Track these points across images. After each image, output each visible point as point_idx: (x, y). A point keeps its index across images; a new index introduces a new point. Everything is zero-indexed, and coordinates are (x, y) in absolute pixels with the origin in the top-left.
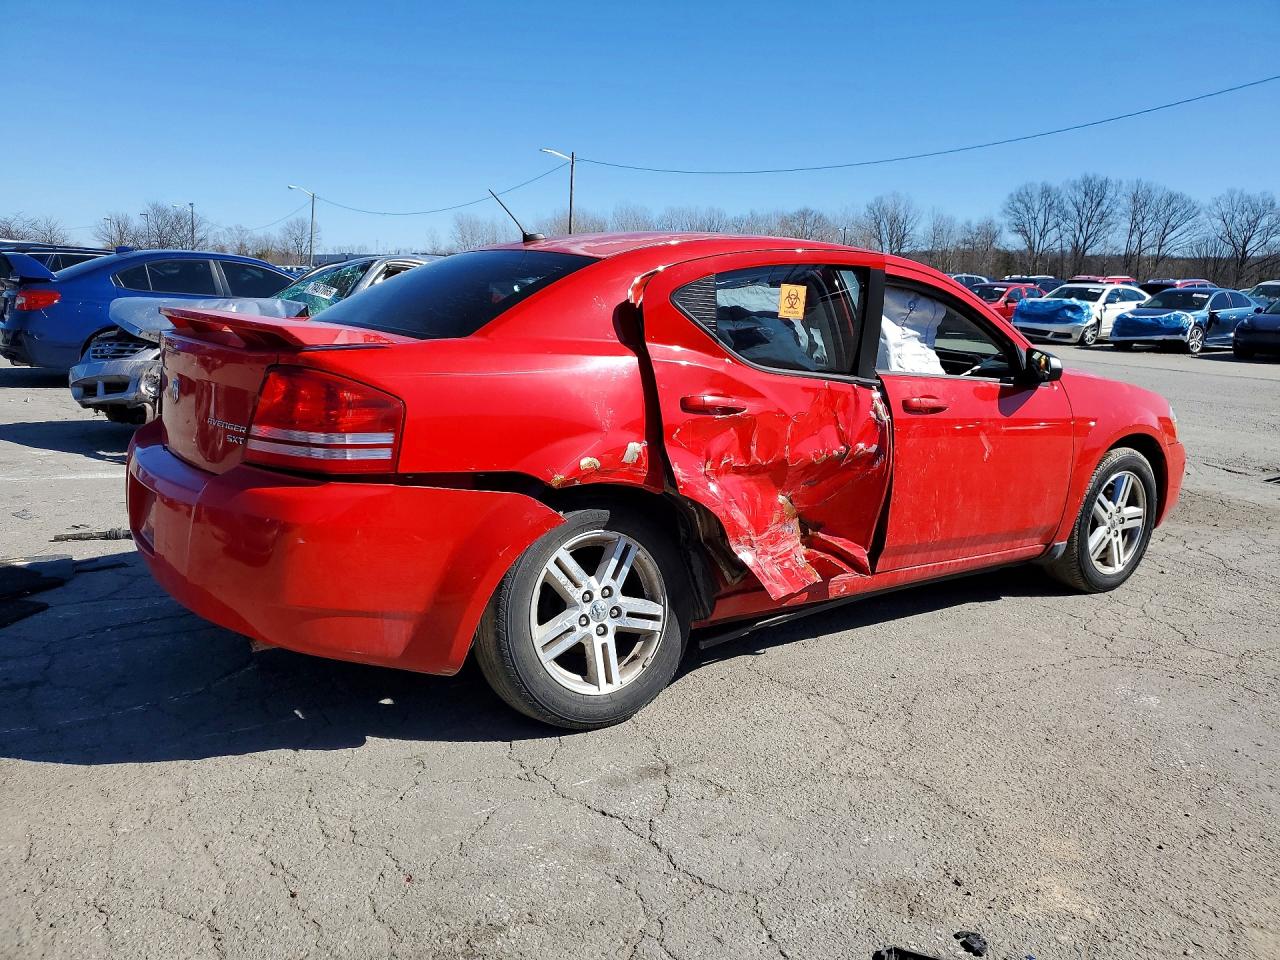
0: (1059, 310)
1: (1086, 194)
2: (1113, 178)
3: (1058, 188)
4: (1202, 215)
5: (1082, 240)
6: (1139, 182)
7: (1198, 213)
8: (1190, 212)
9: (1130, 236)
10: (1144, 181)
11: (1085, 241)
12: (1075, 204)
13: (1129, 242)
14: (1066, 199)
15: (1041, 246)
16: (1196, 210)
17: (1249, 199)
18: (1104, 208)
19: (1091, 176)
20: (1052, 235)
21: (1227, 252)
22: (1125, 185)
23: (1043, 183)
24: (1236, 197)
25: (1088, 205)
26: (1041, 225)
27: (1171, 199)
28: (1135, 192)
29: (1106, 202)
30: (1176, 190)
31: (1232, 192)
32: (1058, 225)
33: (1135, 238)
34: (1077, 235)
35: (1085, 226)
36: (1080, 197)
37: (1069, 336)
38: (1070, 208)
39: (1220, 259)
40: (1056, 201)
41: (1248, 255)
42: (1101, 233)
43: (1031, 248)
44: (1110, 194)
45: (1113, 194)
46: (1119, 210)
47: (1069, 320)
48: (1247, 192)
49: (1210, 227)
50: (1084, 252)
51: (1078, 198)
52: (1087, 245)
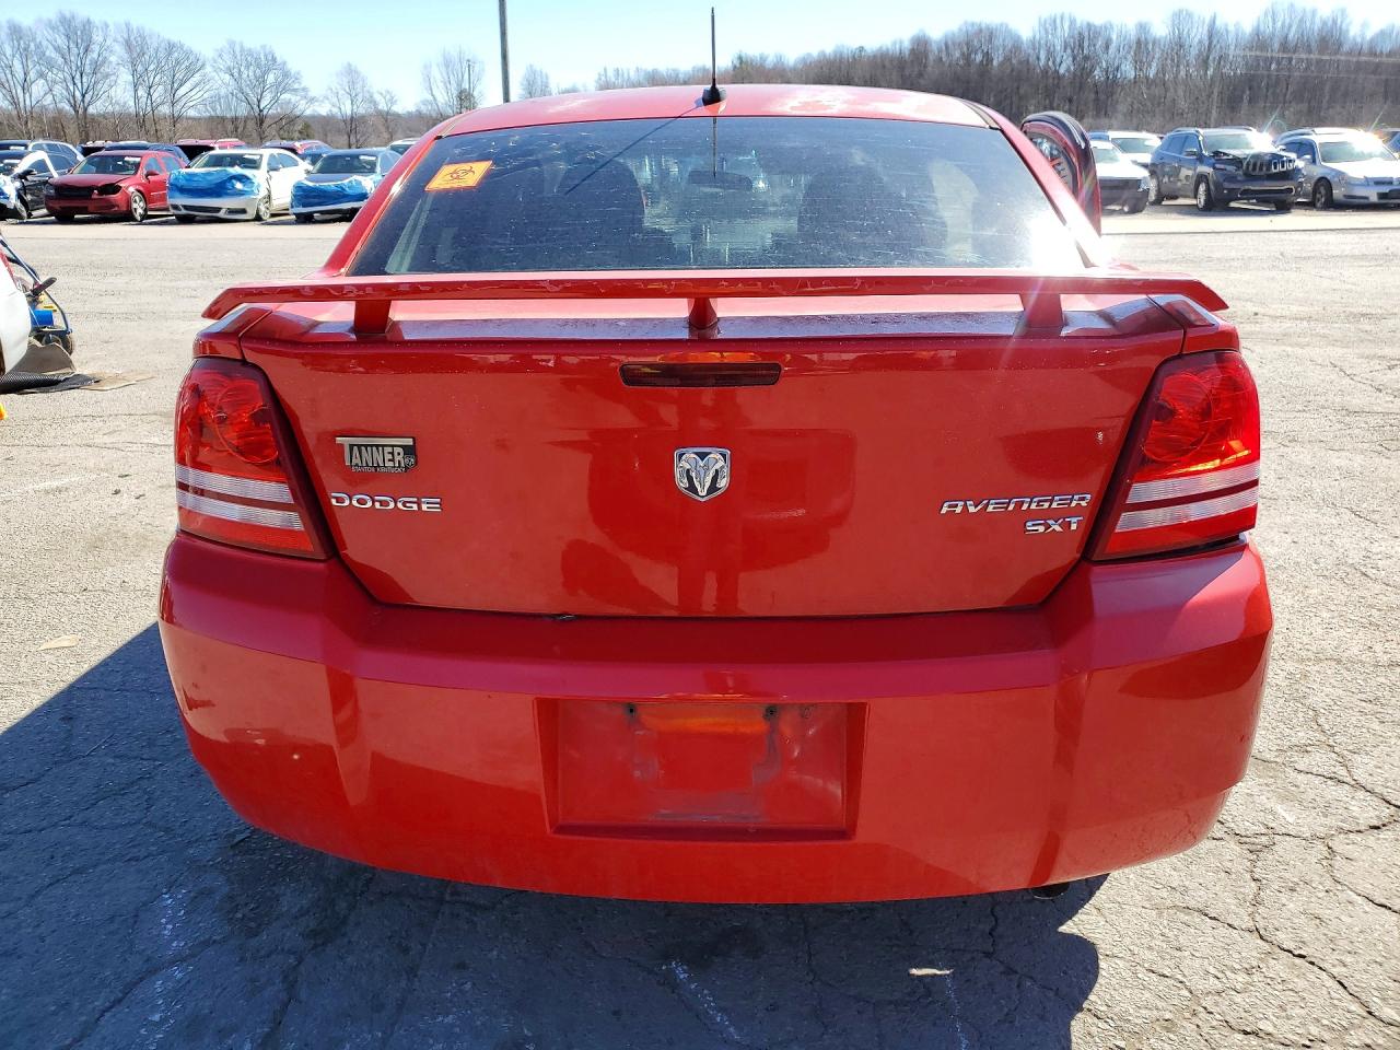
0: (224, 182)
1: (68, 36)
2: (97, 19)
3: (30, 30)
4: (208, 69)
5: (78, 94)
6: (128, 25)
7: (203, 65)
8: (194, 66)
9: (136, 91)
10: (134, 25)
11: (83, 96)
12: (57, 49)
13: (136, 98)
14: (45, 43)
15: (26, 101)
16: (200, 63)
17: (250, 53)
18: (95, 55)
19: (68, 15)
20: (38, 88)
21: (242, 110)
22: (111, 27)
23: (8, 22)
24: (238, 49)
25: (74, 51)
26: (20, 75)
27: (171, 47)
28: (126, 36)
29: (95, 48)
30: (174, 38)
31: (232, 44)
32: (41, 75)
33: (141, 92)
34: (71, 88)
35: (78, 76)
36: (61, 41)
37: (243, 211)
38: (50, 53)
39: (236, 118)
40: (32, 45)
41: (265, 113)
42: (99, 87)
43: (15, 103)
44: (97, 38)
45: (101, 39)
46: (113, 59)
47: (241, 193)
48: (247, 45)
49: (220, 82)
50: (86, 110)
51: (59, 41)
52: (86, 101)
